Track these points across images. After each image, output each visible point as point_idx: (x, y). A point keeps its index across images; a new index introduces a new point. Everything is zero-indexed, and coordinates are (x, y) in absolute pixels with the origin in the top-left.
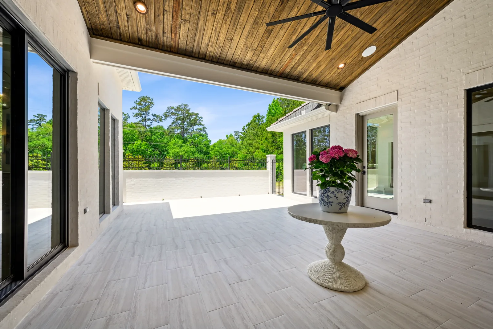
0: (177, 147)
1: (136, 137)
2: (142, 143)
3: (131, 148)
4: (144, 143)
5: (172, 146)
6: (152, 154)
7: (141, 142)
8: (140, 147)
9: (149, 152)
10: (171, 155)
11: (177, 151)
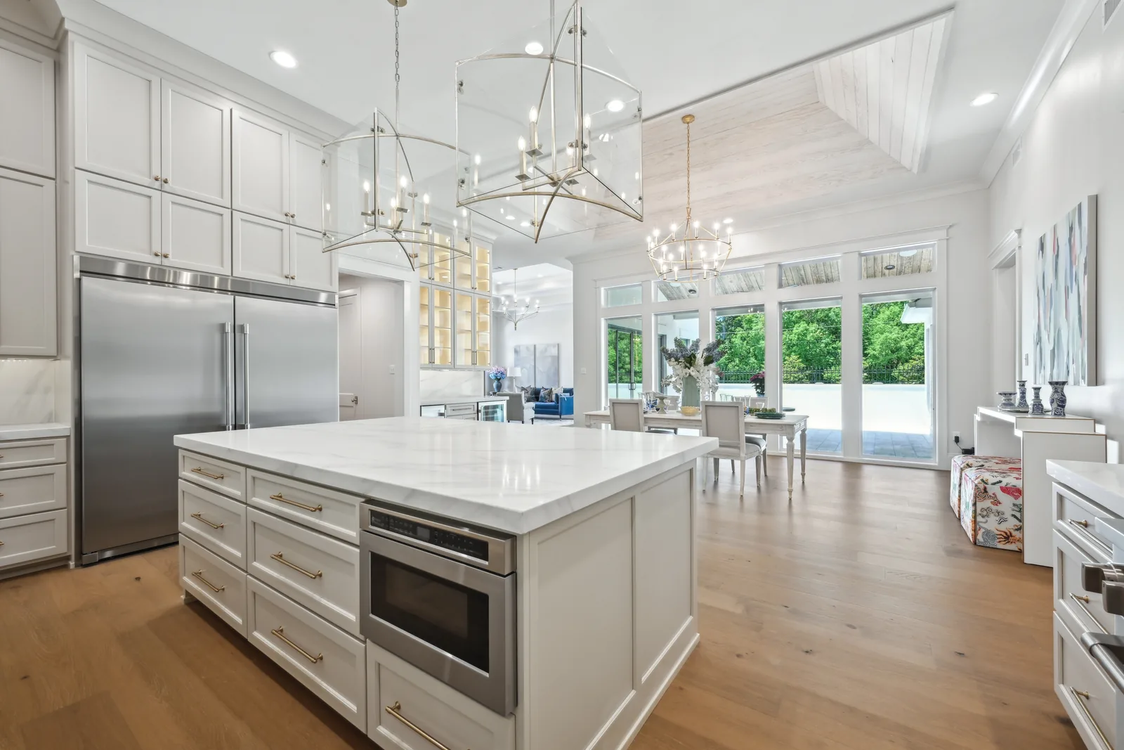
0: (895, 327)
1: (796, 317)
2: (808, 327)
3: (787, 340)
4: (813, 327)
5: (882, 325)
6: (831, 348)
7: (806, 325)
8: (805, 335)
9: (823, 345)
10: (878, 347)
11: (894, 336)
